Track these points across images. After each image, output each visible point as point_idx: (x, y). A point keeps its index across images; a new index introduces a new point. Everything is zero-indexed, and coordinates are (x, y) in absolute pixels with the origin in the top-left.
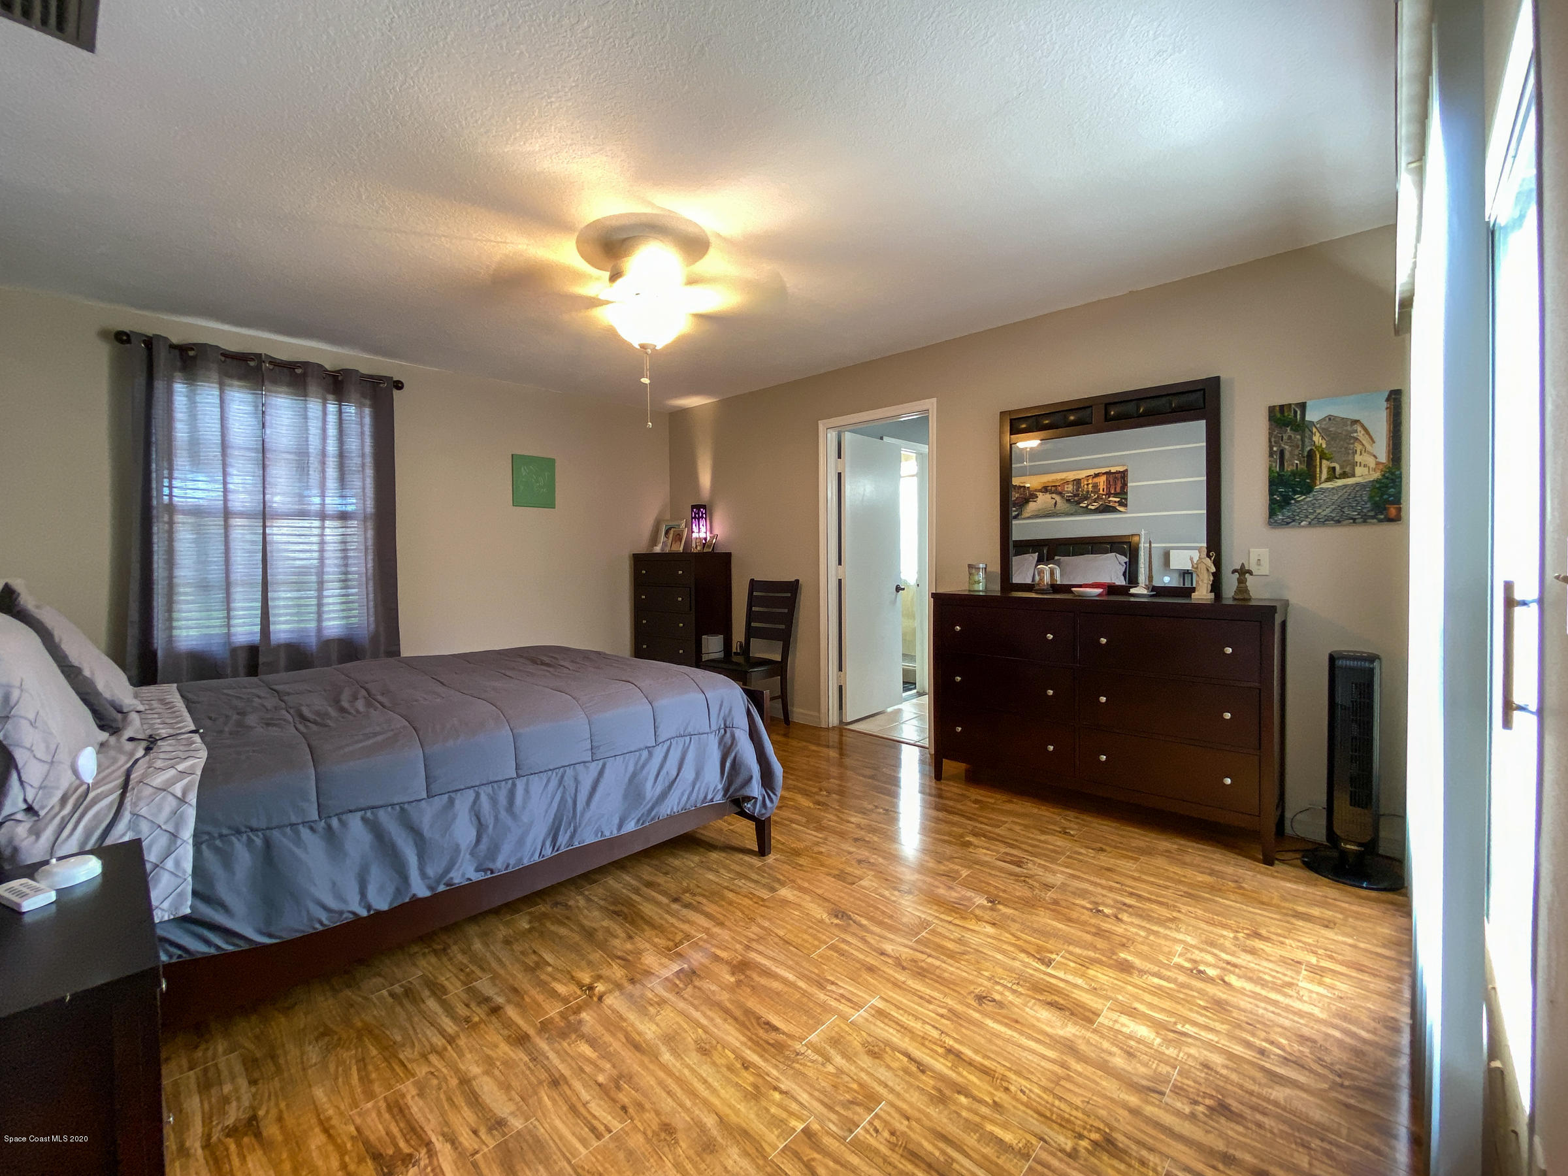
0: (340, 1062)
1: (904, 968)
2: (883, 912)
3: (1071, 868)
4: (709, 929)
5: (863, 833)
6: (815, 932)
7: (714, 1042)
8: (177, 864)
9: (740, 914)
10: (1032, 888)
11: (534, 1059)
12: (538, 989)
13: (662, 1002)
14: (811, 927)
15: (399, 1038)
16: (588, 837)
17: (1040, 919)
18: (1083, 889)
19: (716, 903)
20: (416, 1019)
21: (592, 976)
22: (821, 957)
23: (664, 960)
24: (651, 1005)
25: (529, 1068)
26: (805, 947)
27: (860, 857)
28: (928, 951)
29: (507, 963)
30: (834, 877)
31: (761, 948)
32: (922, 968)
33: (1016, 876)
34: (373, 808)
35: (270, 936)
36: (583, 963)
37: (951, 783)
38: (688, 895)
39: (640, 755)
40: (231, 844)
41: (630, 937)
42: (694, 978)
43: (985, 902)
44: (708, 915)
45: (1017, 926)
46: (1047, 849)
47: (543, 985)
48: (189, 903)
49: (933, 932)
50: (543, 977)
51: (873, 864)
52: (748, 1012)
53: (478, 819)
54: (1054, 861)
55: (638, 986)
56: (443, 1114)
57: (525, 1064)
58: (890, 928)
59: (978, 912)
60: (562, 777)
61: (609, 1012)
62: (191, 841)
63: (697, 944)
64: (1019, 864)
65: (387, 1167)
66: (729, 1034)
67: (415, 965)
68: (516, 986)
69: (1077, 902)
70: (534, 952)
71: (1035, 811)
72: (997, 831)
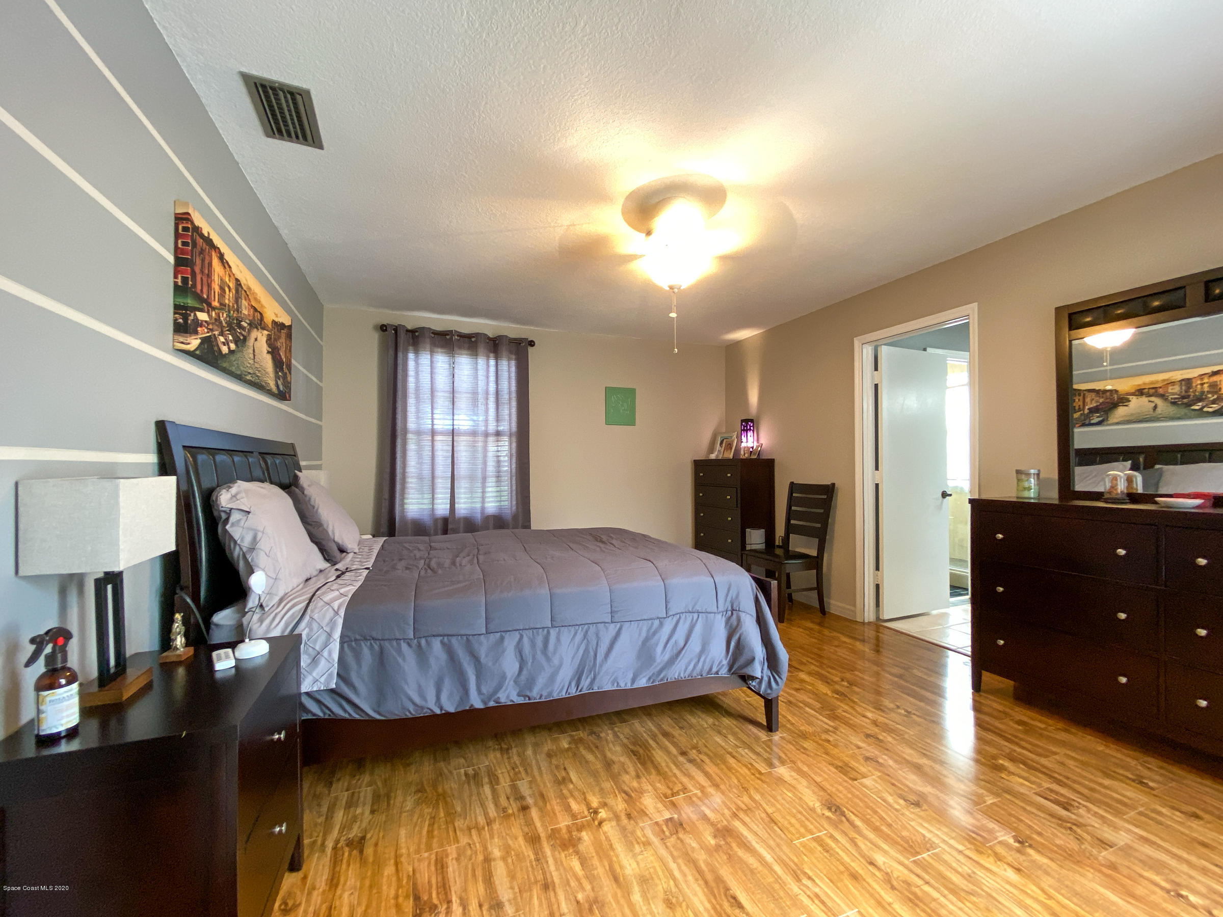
0: (421, 816)
1: (893, 888)
2: (882, 819)
3: (1145, 830)
4: (703, 787)
5: (876, 730)
6: (804, 819)
7: (681, 899)
8: (330, 654)
9: (736, 781)
10: (1079, 839)
11: (537, 860)
12: (558, 801)
13: (647, 844)
14: (800, 813)
15: (459, 809)
16: (606, 685)
17: (1086, 882)
18: (1158, 861)
19: (717, 765)
20: (474, 798)
21: (600, 802)
22: (804, 847)
23: (660, 805)
24: (638, 843)
25: (532, 866)
26: (790, 832)
27: (868, 755)
28: (927, 877)
29: (544, 771)
30: (837, 767)
31: (747, 819)
32: (915, 894)
33: (1060, 819)
34: (448, 635)
35: (380, 714)
36: (597, 789)
37: (992, 697)
38: (694, 751)
39: (652, 624)
40: (361, 646)
41: (638, 777)
42: (679, 830)
43: (1011, 841)
44: (707, 775)
45: (1051, 881)
46: (1112, 798)
47: (563, 798)
48: (335, 681)
49: (937, 857)
50: (565, 791)
51: (881, 764)
52: (719, 880)
53: (521, 656)
54: (1118, 813)
55: (632, 822)
56: (466, 881)
57: (531, 862)
58: (886, 838)
59: (1000, 850)
60: (587, 632)
61: (603, 838)
62: (338, 640)
63: (691, 798)
64: (1066, 806)
65: (420, 909)
66: (696, 895)
67: (486, 756)
68: (544, 793)
69: (1146, 874)
70: (565, 769)
71: (1101, 748)
72: (1043, 761)
